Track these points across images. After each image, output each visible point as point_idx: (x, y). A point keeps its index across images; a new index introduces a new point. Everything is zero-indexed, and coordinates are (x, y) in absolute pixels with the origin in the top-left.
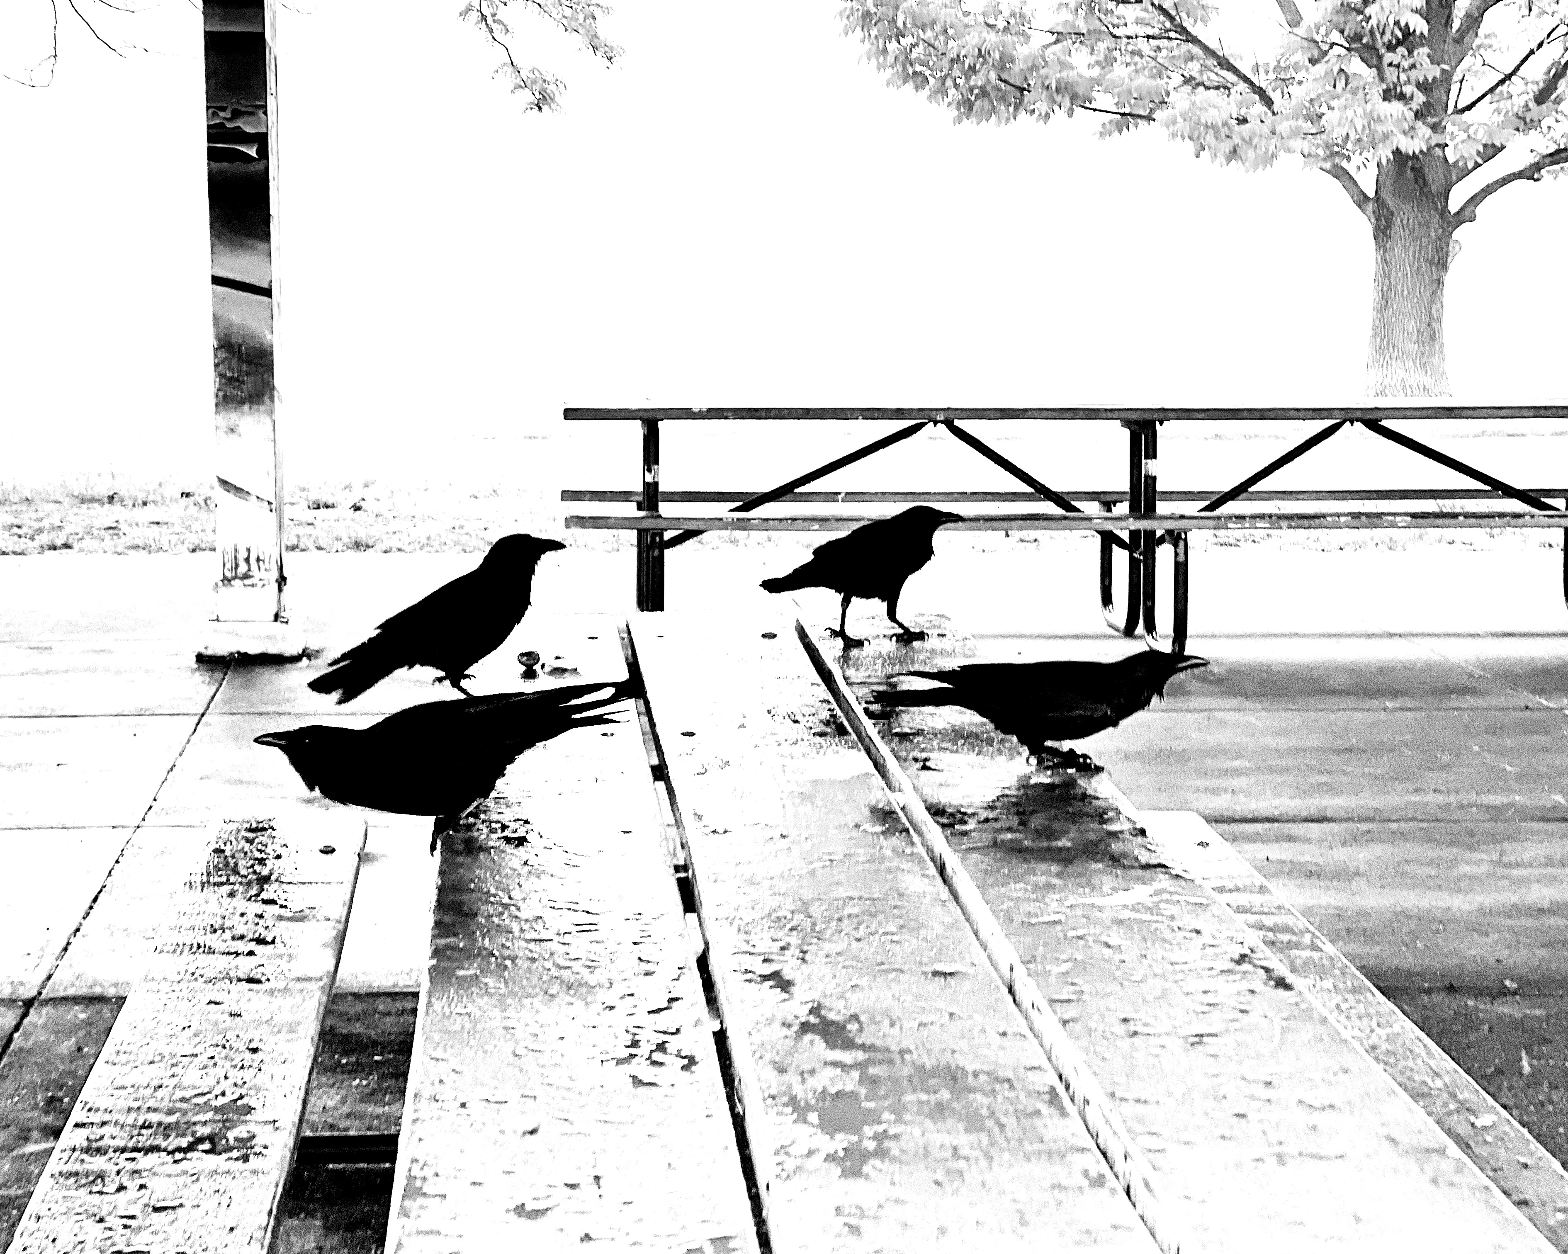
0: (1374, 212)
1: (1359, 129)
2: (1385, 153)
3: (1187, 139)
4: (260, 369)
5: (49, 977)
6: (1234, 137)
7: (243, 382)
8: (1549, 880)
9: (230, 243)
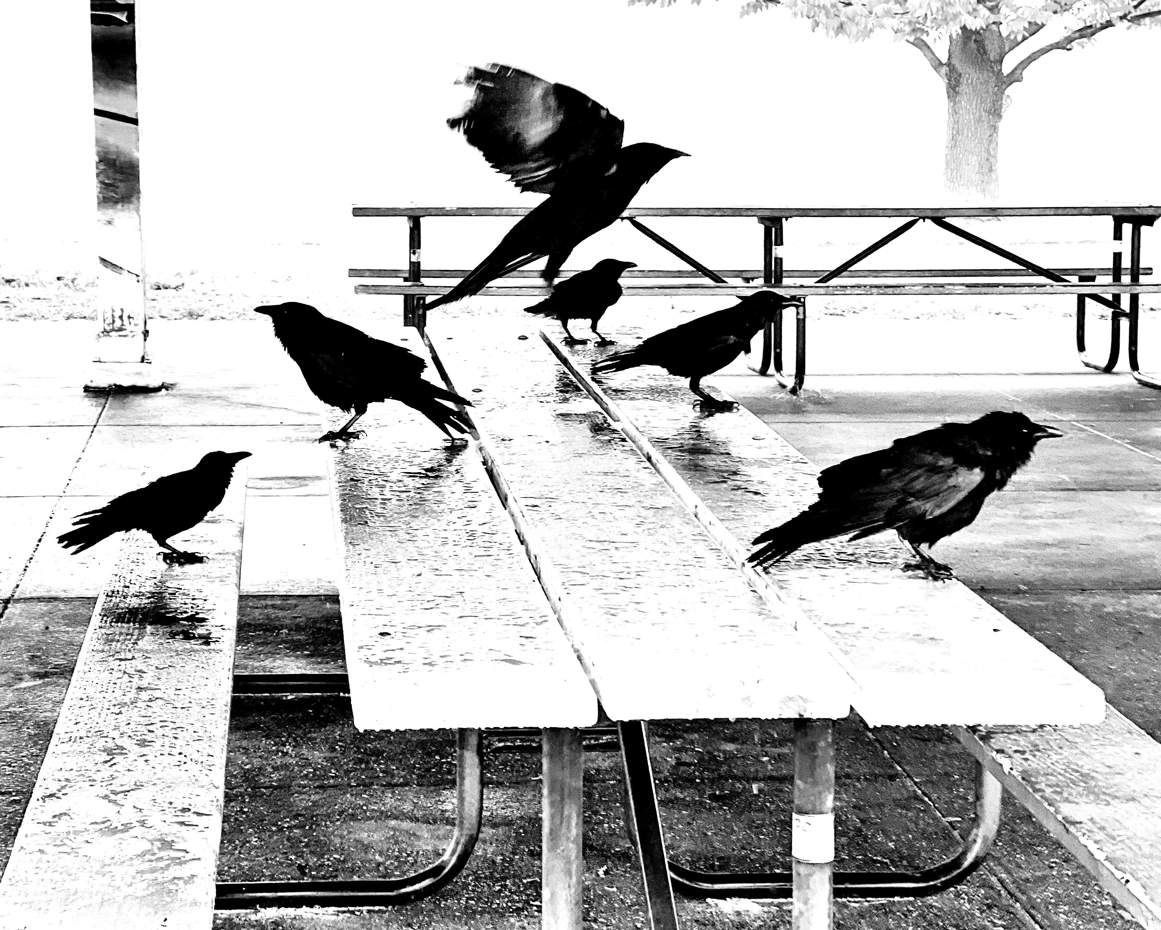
0: (946, 74)
1: (934, 11)
2: (955, 30)
3: (805, 18)
4: (131, 177)
5: (17, 586)
6: (841, 16)
7: (117, 187)
8: (1054, 526)
9: (107, 85)
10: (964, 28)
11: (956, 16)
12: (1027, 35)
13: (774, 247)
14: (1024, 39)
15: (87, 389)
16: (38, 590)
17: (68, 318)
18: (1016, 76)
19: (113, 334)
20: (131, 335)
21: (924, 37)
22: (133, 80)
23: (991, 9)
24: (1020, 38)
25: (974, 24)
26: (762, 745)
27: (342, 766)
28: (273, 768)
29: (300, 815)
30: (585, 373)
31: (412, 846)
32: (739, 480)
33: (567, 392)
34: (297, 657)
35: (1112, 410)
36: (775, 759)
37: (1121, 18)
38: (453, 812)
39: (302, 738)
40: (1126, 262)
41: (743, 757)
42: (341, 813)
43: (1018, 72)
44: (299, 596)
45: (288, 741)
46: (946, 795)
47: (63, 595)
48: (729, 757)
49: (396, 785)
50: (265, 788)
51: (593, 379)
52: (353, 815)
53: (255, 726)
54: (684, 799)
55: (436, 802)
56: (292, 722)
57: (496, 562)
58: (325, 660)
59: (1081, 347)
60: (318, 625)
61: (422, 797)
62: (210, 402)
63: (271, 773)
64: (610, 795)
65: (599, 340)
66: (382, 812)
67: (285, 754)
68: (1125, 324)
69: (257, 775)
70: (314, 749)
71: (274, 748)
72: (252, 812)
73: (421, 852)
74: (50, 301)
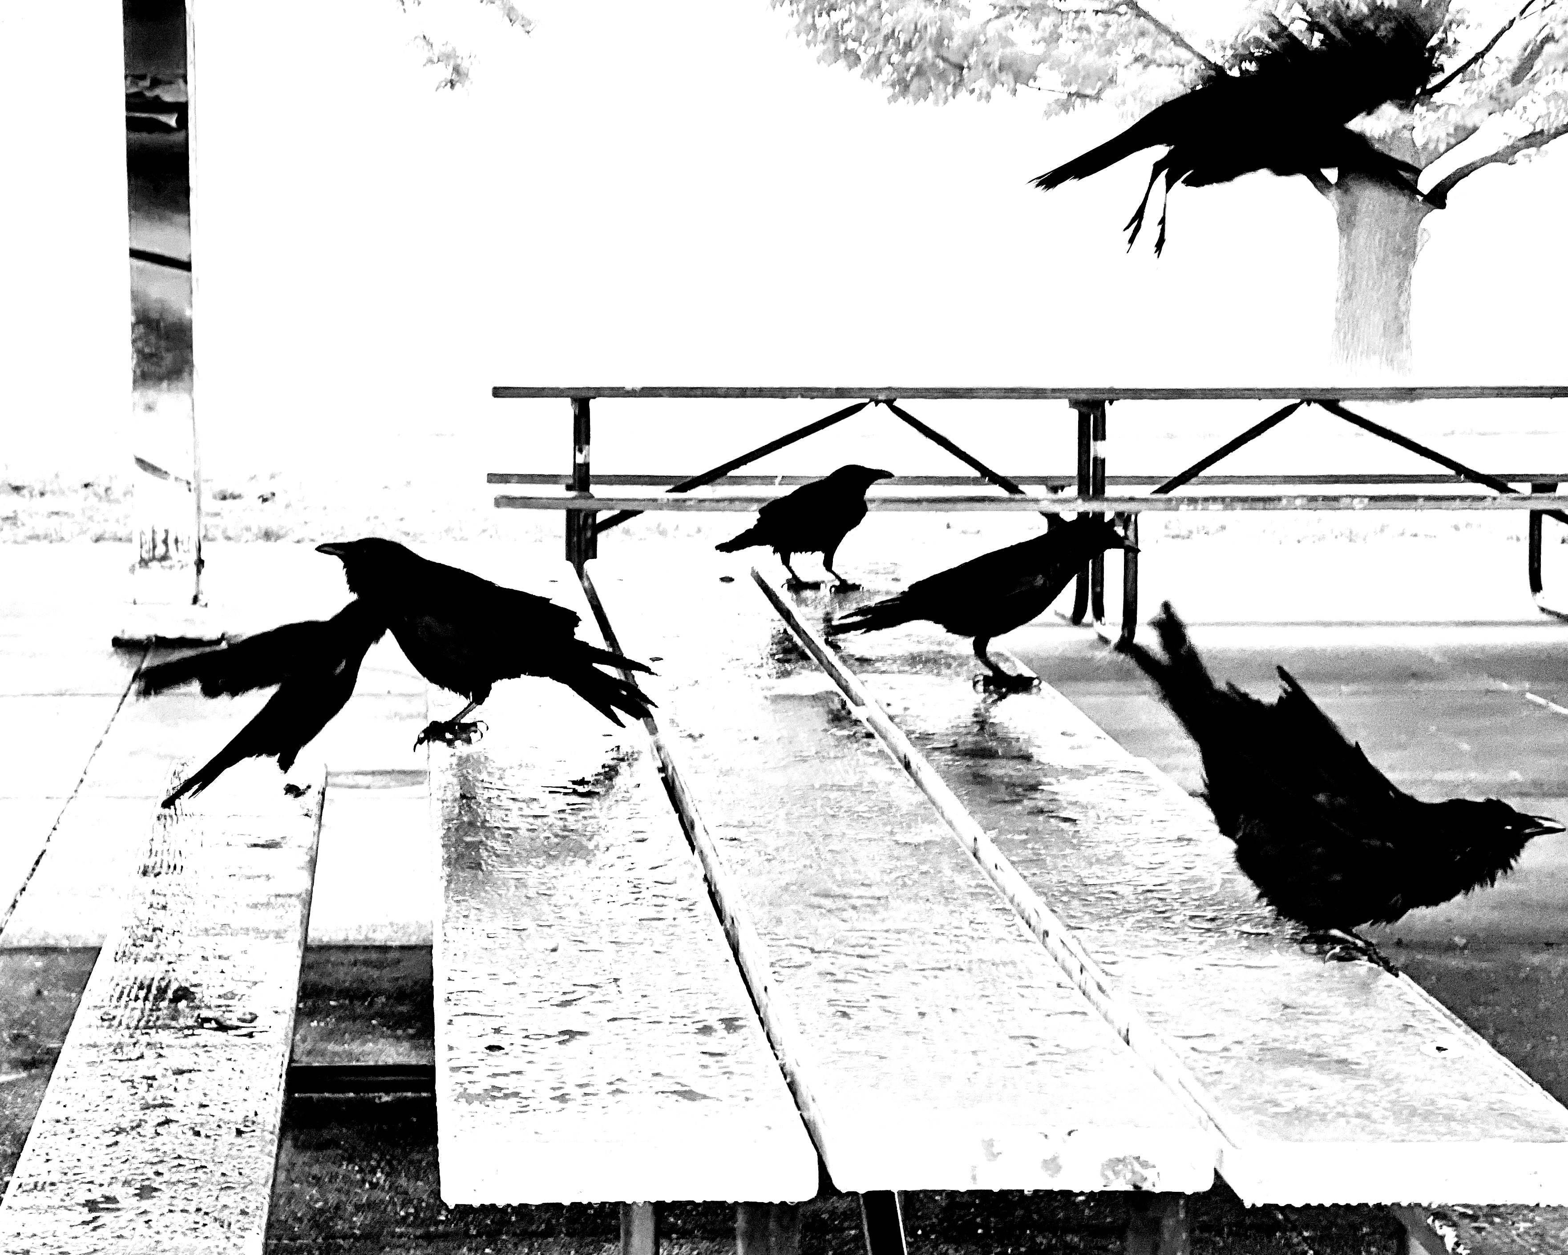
0: (1337, 199)
4: (181, 345)
7: (161, 359)
9: (148, 216)
12: (1453, 142)
13: (1092, 443)
14: (1450, 147)
15: (118, 643)
17: (97, 540)
19: (154, 565)
20: (178, 565)
22: (184, 208)
23: (1400, 109)
24: (1442, 147)
25: (1377, 129)
28: (355, 1206)
30: (816, 632)
32: (1040, 800)
33: (789, 661)
34: (398, 1038)
39: (400, 1161)
45: (379, 1165)
47: (65, 944)
50: (344, 1238)
51: (827, 642)
53: (333, 1143)
56: (386, 1135)
57: (671, 930)
59: (1536, 585)
63: (353, 1214)
65: (837, 583)
67: (374, 1186)
71: (358, 1176)
74: (73, 516)
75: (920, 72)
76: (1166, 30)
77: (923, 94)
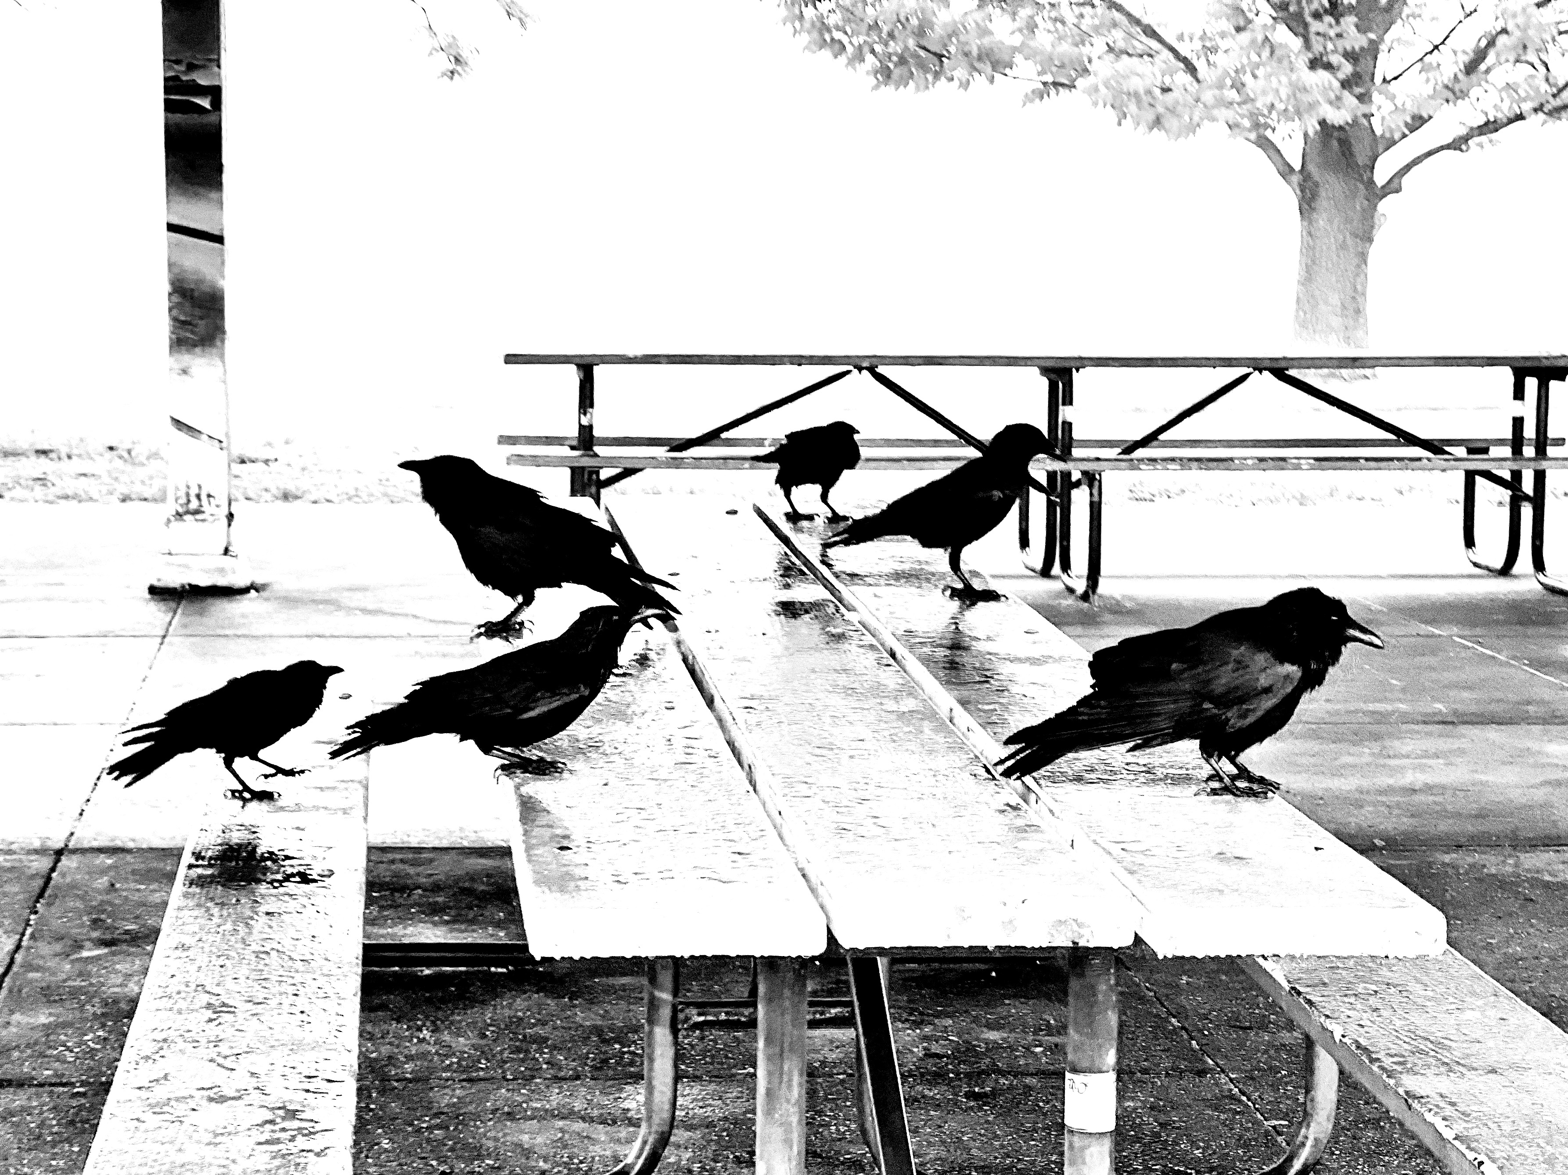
0: (1299, 184)
1: (1284, 97)
2: (1313, 127)
3: (1108, 106)
4: (212, 313)
5: (72, 834)
6: (1157, 106)
7: (195, 326)
8: (1422, 768)
9: (185, 193)
10: (1323, 123)
11: (1312, 106)
12: (1407, 132)
13: (1061, 407)
14: (1404, 136)
15: (153, 590)
16: (99, 838)
17: (124, 500)
18: (1394, 185)
19: (188, 517)
20: (211, 519)
21: (1268, 133)
22: (217, 185)
23: (1361, 98)
24: (1397, 136)
25: (1338, 117)
26: (1035, 1033)
27: (494, 1056)
28: (406, 1057)
29: (443, 1113)
30: (812, 555)
31: (586, 1150)
33: (789, 577)
34: (435, 924)
35: (1506, 622)
36: (1051, 1049)
37: (1535, 110)
38: (638, 1111)
39: (443, 1022)
40: (1530, 431)
41: (1009, 1047)
42: (494, 1111)
43: (1396, 181)
44: (435, 849)
45: (424, 1025)
46: (1269, 1096)
47: (131, 845)
48: (994, 1048)
49: (564, 1079)
50: (397, 1081)
51: (822, 560)
52: (509, 1114)
53: (383, 1007)
54: (932, 1098)
55: (616, 1099)
56: (429, 1001)
57: (701, 772)
58: (470, 928)
59: (1470, 542)
60: (461, 885)
61: (598, 1093)
62: (314, 606)
63: (405, 1063)
64: (838, 1092)
65: (830, 514)
66: (546, 1111)
67: (422, 1041)
68: (1527, 512)
69: (386, 1065)
70: (459, 1036)
71: (407, 1033)
72: (381, 1109)
73: (597, 1158)
74: (100, 477)
75: (902, 61)
76: (1138, 22)
77: (903, 82)
